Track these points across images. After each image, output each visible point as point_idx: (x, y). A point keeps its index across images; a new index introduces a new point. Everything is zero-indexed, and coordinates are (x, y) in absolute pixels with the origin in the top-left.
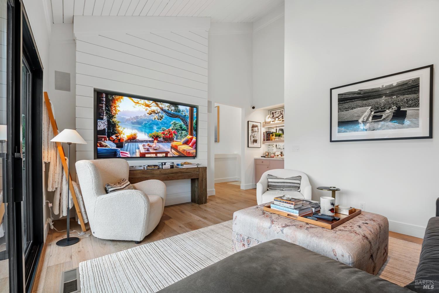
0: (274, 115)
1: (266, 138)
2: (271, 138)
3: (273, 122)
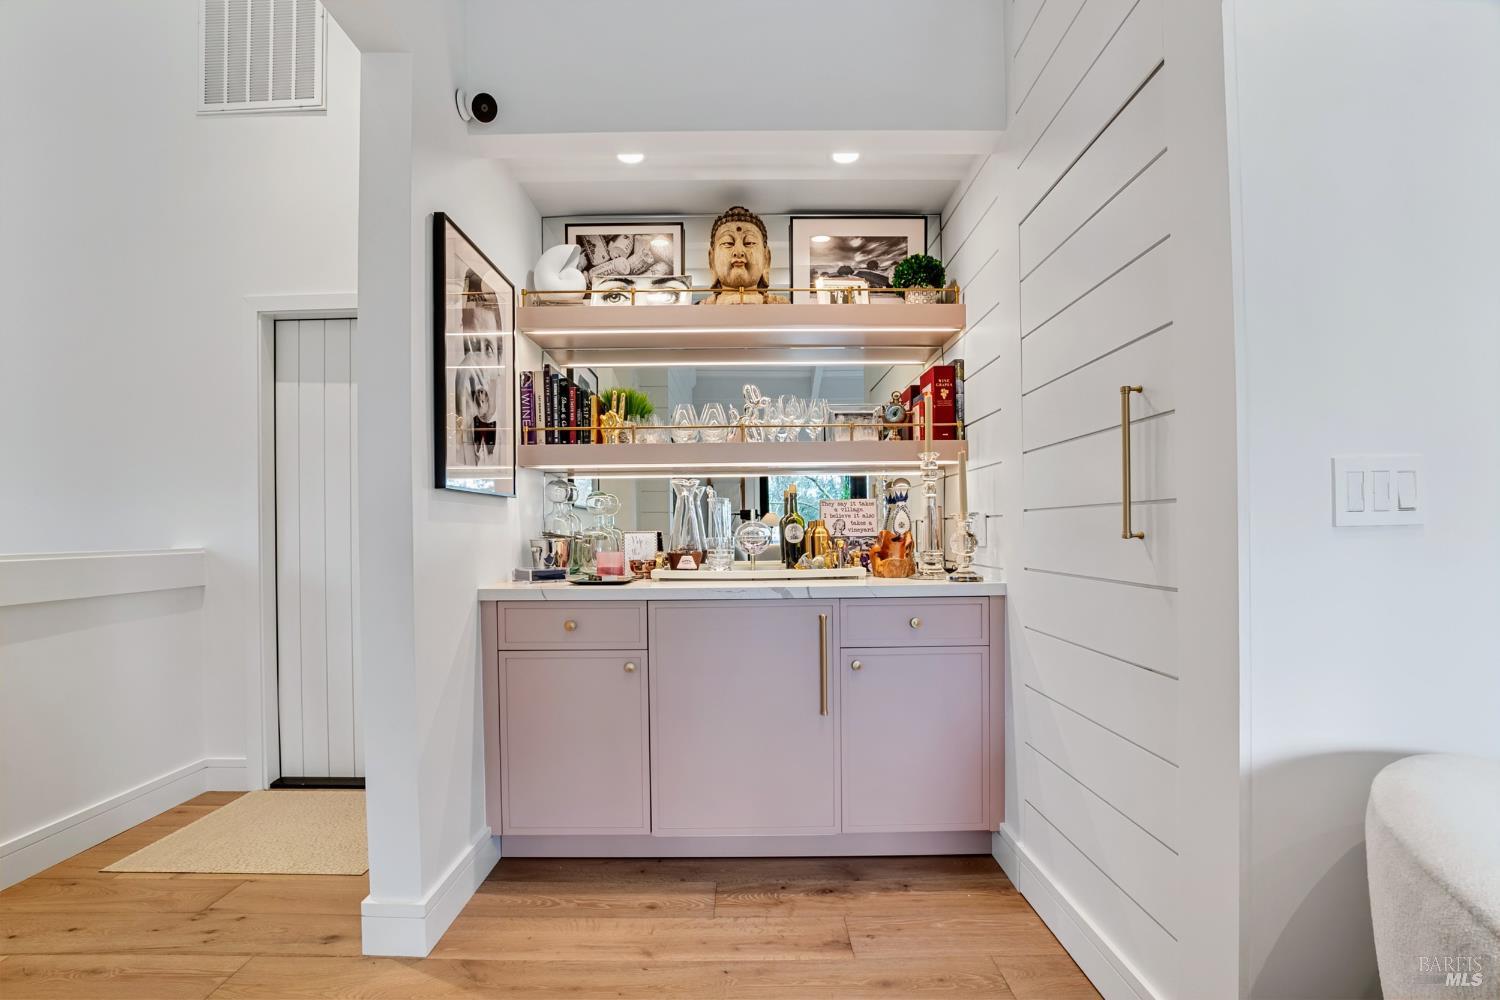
0: (597, 259)
1: (549, 423)
2: (594, 425)
3: (605, 298)
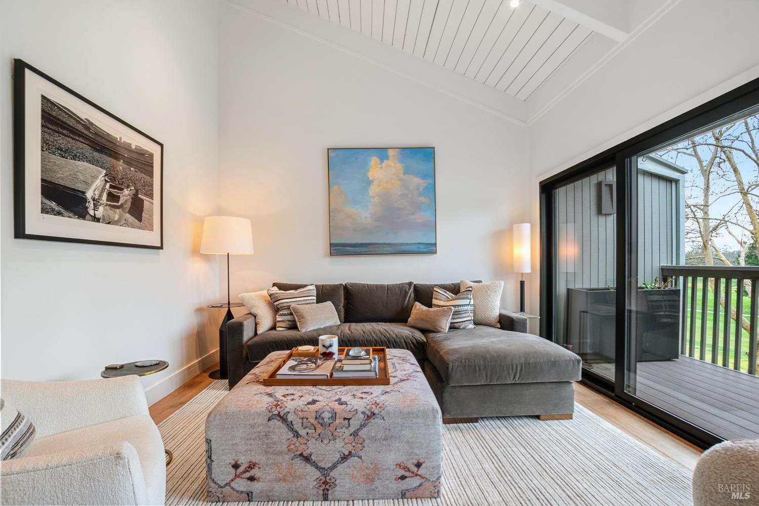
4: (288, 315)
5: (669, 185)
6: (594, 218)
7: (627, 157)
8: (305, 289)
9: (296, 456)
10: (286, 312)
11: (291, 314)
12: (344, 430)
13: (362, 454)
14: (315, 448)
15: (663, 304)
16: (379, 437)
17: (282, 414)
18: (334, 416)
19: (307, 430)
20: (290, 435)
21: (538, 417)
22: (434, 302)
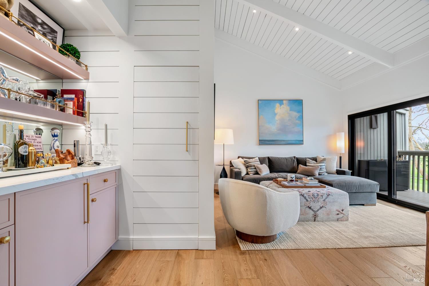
4: (254, 169)
5: (401, 115)
6: (369, 130)
7: (392, 110)
8: (255, 159)
9: (307, 207)
10: (253, 167)
11: (255, 168)
12: (321, 199)
13: (326, 206)
14: (312, 204)
15: (402, 166)
16: (331, 201)
17: (302, 194)
18: (318, 195)
19: (310, 199)
20: (305, 200)
21: (363, 205)
22: (307, 164)
